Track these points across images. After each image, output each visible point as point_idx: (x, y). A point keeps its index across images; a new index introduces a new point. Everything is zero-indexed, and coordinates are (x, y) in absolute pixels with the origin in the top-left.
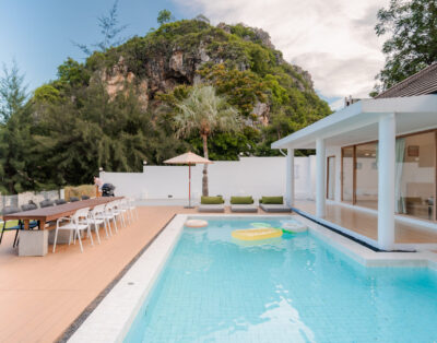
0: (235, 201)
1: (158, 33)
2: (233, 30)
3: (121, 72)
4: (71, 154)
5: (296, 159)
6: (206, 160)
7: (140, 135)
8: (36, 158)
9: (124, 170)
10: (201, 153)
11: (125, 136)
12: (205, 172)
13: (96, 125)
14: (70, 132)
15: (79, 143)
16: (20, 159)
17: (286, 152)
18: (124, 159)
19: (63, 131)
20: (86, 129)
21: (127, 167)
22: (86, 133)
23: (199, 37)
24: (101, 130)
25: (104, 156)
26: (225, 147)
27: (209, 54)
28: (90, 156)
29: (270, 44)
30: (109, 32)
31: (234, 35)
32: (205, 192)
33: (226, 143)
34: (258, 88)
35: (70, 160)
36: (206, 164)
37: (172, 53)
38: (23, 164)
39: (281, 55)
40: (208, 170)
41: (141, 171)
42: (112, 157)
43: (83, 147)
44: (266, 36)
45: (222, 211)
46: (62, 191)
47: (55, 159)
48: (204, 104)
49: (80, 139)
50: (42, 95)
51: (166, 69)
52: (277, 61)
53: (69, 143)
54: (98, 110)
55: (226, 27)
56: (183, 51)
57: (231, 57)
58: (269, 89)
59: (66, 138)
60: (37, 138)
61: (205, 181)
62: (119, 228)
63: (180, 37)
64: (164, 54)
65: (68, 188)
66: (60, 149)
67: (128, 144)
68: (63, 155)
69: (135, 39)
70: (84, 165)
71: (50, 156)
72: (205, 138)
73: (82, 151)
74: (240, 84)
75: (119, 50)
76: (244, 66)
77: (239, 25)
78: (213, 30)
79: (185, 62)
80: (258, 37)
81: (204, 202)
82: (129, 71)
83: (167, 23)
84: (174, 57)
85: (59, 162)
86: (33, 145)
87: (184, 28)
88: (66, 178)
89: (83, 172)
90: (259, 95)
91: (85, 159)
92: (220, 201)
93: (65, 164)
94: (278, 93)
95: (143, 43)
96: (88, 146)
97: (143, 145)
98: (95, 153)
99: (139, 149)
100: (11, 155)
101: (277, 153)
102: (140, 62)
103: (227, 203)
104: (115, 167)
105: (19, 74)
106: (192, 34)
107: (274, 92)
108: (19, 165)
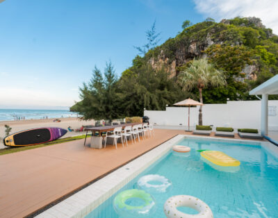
0: (218, 129)
1: (182, 34)
2: (231, 22)
3: (162, 58)
4: (132, 101)
5: (269, 101)
6: (201, 103)
7: (166, 90)
8: (117, 104)
9: (157, 110)
10: (199, 101)
11: (158, 91)
12: (200, 111)
13: (143, 87)
14: (132, 91)
15: (135, 96)
16: (112, 104)
17: (261, 96)
18: (157, 104)
19: (128, 91)
20: (139, 88)
21: (158, 107)
22: (139, 91)
23: (207, 31)
24: (145, 89)
25: (147, 102)
26: (219, 96)
27: (213, 40)
28: (140, 102)
29: (261, 25)
30: (151, 38)
31: (232, 25)
32: (200, 122)
33: (220, 93)
34: (246, 56)
35: (132, 105)
36: (201, 106)
37: (190, 44)
38: (112, 107)
39: (271, 31)
40: (203, 109)
41: (165, 110)
42: (151, 101)
44: (258, 20)
45: (208, 135)
46: (125, 119)
47: (125, 104)
49: (136, 94)
51: (187, 53)
52: (267, 36)
53: (131, 96)
54: (145, 79)
55: (226, 22)
56: (196, 41)
57: (228, 39)
58: (257, 55)
59: (130, 94)
60: (117, 94)
61: (200, 116)
63: (194, 33)
64: (185, 45)
65: (127, 118)
66: (127, 99)
67: (160, 96)
68: (128, 102)
69: (169, 40)
70: (138, 107)
71: (123, 103)
72: (201, 90)
73: (137, 100)
74: (232, 55)
75: (161, 47)
76: (238, 43)
77: (237, 18)
78: (217, 25)
79: (198, 47)
80: (253, 23)
81: (198, 128)
82: (166, 57)
83: (187, 27)
84: (191, 46)
85: (126, 106)
86: (117, 97)
87: (198, 28)
88: (130, 113)
89: (138, 110)
90: (247, 60)
91: (138, 104)
92: (209, 128)
93: (129, 106)
94: (266, 57)
95: (174, 41)
96: (140, 97)
97: (168, 96)
98: (143, 100)
99: (165, 98)
100: (108, 103)
102: (172, 52)
104: (153, 108)
106: (203, 30)
107: (263, 57)
108: (111, 107)
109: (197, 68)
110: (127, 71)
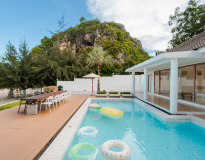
0: (110, 93)
1: (80, 26)
2: (110, 24)
3: (65, 41)
4: (46, 74)
5: (136, 76)
6: (99, 76)
7: (73, 66)
8: (33, 75)
9: (67, 80)
10: (97, 74)
11: (67, 67)
12: (99, 81)
13: (56, 62)
14: (46, 65)
15: (49, 70)
16: (27, 76)
17: (131, 73)
18: (67, 76)
19: (43, 65)
20: (52, 64)
21: (68, 79)
22: (52, 66)
23: (96, 27)
24: (57, 64)
25: (59, 75)
26: (106, 71)
27: (100, 34)
28: (53, 75)
29: (124, 29)
30: (61, 26)
31: (110, 26)
32: (99, 89)
33: (107, 69)
34: (120, 47)
35: (45, 76)
36: (99, 78)
37: (85, 34)
38: (28, 78)
39: (129, 34)
40: (100, 80)
41: (73, 80)
42: (62, 75)
43: (51, 71)
44: (123, 26)
45: (105, 97)
46: (43, 88)
47: (40, 76)
48: (98, 54)
49: (50, 67)
50: (35, 51)
51: (83, 40)
52: (127, 36)
53: (45, 70)
54: (57, 57)
55: (107, 23)
56: (90, 33)
57: (109, 35)
58: (124, 48)
59: (44, 67)
60: (33, 67)
61: (99, 85)
62: (65, 103)
63: (88, 27)
64: (82, 34)
65: (45, 87)
66: (42, 72)
67: (68, 70)
68: (43, 74)
69: (71, 28)
70: (51, 78)
71: (38, 75)
72: (99, 67)
73: (50, 72)
74: (113, 46)
75: (65, 33)
76: (114, 38)
77: (112, 22)
78: (102, 24)
79: (91, 37)
80: (120, 27)
81: (98, 93)
82: (68, 41)
83: (83, 22)
84: (86, 35)
85: (41, 77)
86: (32, 70)
87: (90, 24)
88: (44, 83)
89: (51, 80)
90: (120, 50)
91: (51, 76)
92: (105, 92)
93: (44, 78)
94: (128, 49)
95: (74, 30)
96: (53, 71)
97: (74, 70)
98: (55, 73)
99: (72, 71)
100: (23, 74)
101: (128, 73)
102: (72, 37)
103: (108, 94)
104: (63, 79)
105: (26, 43)
106: (94, 26)
107: (126, 49)
108: (26, 78)
109: (97, 52)
110: (36, 48)
